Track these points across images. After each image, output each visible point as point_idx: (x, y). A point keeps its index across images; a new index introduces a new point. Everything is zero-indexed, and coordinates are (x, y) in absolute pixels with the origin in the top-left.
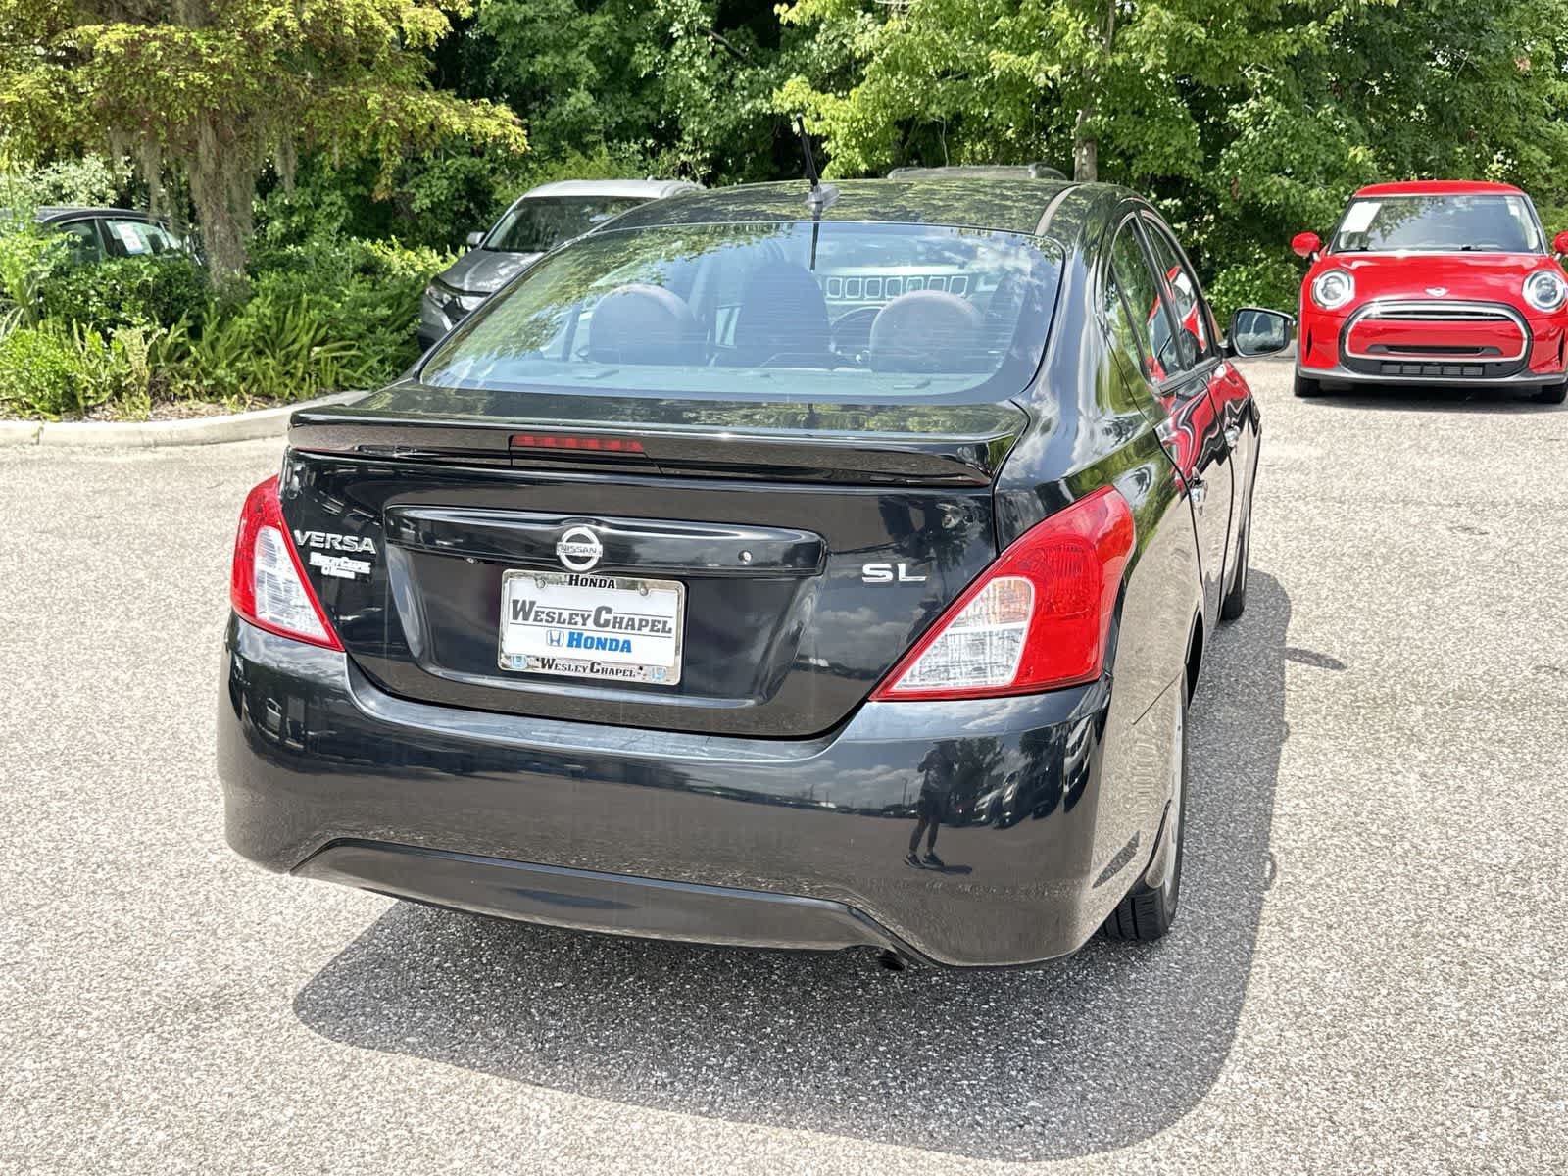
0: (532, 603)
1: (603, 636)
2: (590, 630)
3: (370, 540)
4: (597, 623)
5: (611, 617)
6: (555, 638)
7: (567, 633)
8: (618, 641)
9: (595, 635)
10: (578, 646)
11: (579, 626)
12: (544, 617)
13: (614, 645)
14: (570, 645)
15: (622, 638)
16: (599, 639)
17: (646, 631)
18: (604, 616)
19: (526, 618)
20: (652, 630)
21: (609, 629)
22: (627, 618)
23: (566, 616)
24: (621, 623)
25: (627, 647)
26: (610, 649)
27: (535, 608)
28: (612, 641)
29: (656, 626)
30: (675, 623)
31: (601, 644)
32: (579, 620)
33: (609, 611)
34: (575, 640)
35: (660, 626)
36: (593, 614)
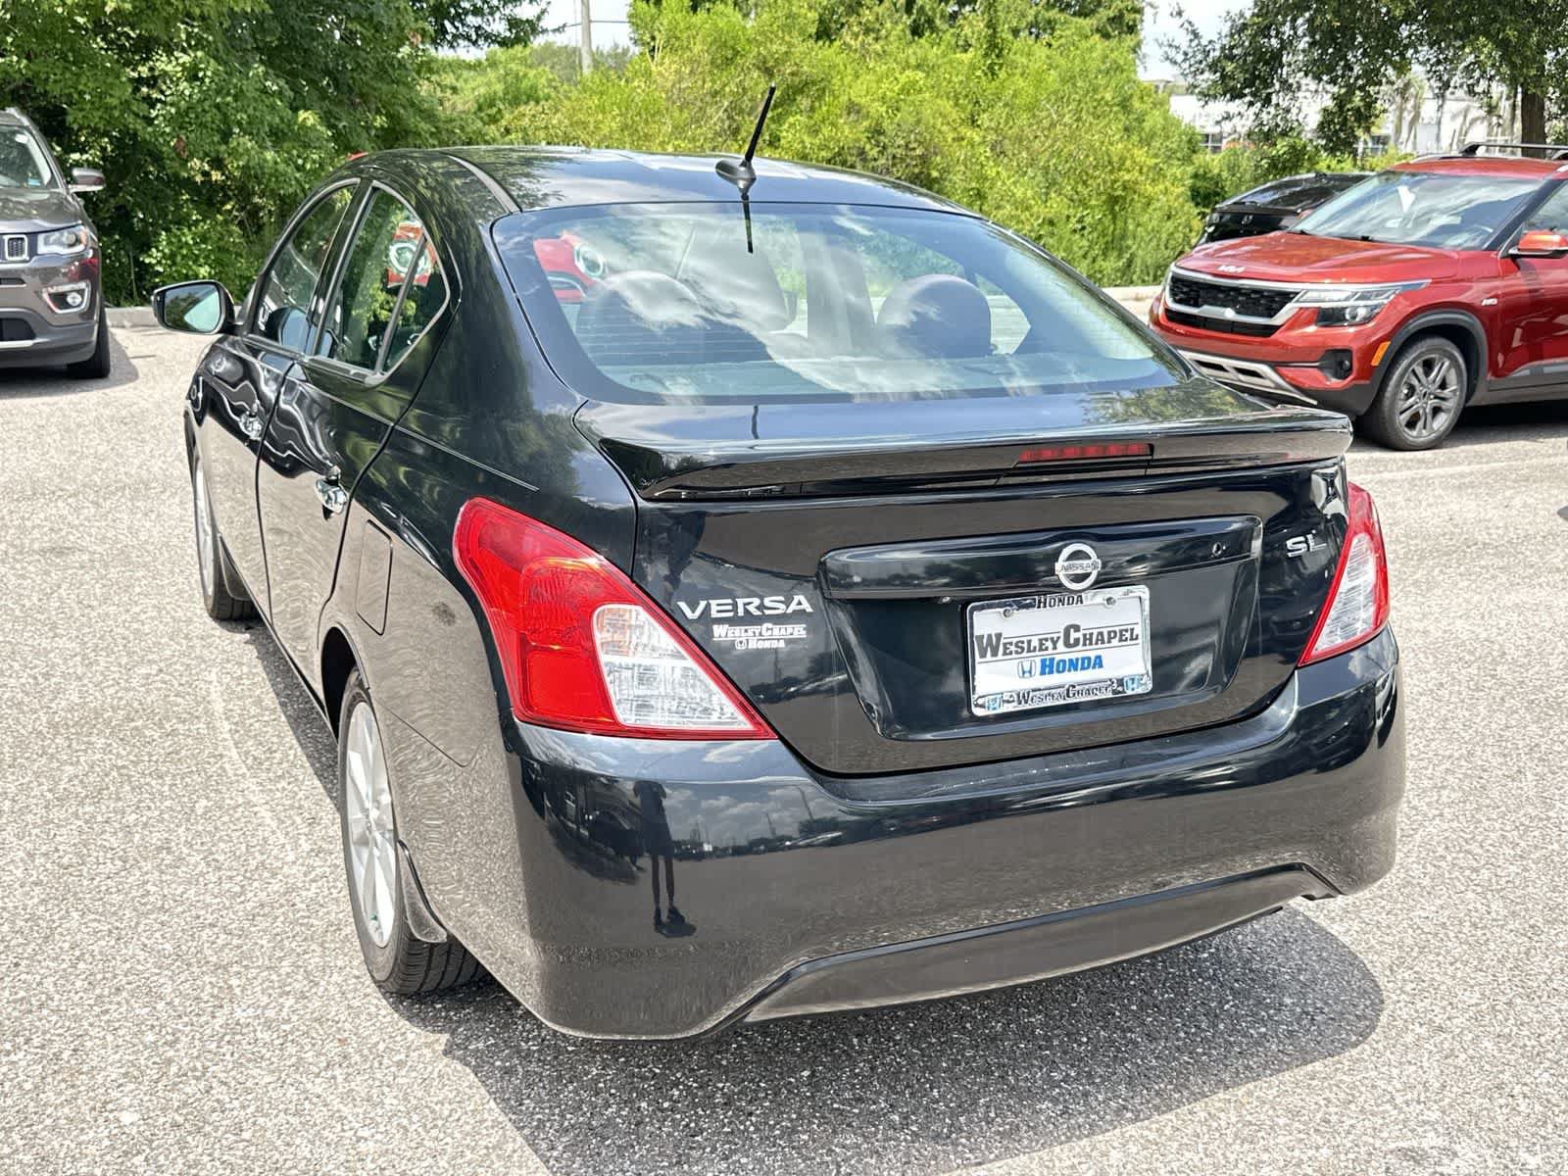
0: (998, 636)
1: (1073, 656)
2: (1062, 653)
3: (802, 598)
4: (1067, 644)
5: (1079, 635)
6: (1027, 669)
7: (1038, 660)
8: (1089, 659)
9: (1066, 657)
10: (1051, 672)
11: (1050, 651)
12: (1013, 648)
13: (1086, 664)
14: (1043, 673)
15: (1092, 655)
16: (1071, 661)
17: (1115, 642)
18: (1073, 635)
19: (995, 653)
20: (1121, 640)
21: (1080, 647)
22: (1095, 632)
23: (1035, 643)
24: (1091, 639)
25: (1099, 662)
26: (1083, 668)
27: (1003, 641)
28: (1083, 659)
29: (1124, 635)
30: (1142, 630)
31: (1073, 665)
32: (1049, 644)
33: (1077, 628)
34: (1048, 667)
35: (1128, 635)
36: (1062, 635)
